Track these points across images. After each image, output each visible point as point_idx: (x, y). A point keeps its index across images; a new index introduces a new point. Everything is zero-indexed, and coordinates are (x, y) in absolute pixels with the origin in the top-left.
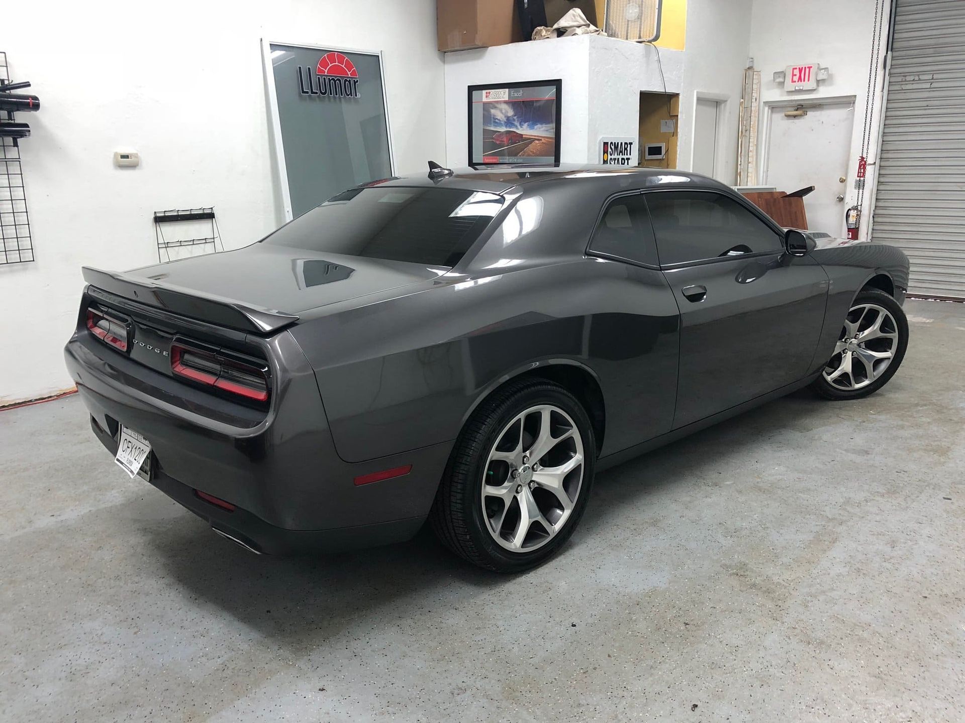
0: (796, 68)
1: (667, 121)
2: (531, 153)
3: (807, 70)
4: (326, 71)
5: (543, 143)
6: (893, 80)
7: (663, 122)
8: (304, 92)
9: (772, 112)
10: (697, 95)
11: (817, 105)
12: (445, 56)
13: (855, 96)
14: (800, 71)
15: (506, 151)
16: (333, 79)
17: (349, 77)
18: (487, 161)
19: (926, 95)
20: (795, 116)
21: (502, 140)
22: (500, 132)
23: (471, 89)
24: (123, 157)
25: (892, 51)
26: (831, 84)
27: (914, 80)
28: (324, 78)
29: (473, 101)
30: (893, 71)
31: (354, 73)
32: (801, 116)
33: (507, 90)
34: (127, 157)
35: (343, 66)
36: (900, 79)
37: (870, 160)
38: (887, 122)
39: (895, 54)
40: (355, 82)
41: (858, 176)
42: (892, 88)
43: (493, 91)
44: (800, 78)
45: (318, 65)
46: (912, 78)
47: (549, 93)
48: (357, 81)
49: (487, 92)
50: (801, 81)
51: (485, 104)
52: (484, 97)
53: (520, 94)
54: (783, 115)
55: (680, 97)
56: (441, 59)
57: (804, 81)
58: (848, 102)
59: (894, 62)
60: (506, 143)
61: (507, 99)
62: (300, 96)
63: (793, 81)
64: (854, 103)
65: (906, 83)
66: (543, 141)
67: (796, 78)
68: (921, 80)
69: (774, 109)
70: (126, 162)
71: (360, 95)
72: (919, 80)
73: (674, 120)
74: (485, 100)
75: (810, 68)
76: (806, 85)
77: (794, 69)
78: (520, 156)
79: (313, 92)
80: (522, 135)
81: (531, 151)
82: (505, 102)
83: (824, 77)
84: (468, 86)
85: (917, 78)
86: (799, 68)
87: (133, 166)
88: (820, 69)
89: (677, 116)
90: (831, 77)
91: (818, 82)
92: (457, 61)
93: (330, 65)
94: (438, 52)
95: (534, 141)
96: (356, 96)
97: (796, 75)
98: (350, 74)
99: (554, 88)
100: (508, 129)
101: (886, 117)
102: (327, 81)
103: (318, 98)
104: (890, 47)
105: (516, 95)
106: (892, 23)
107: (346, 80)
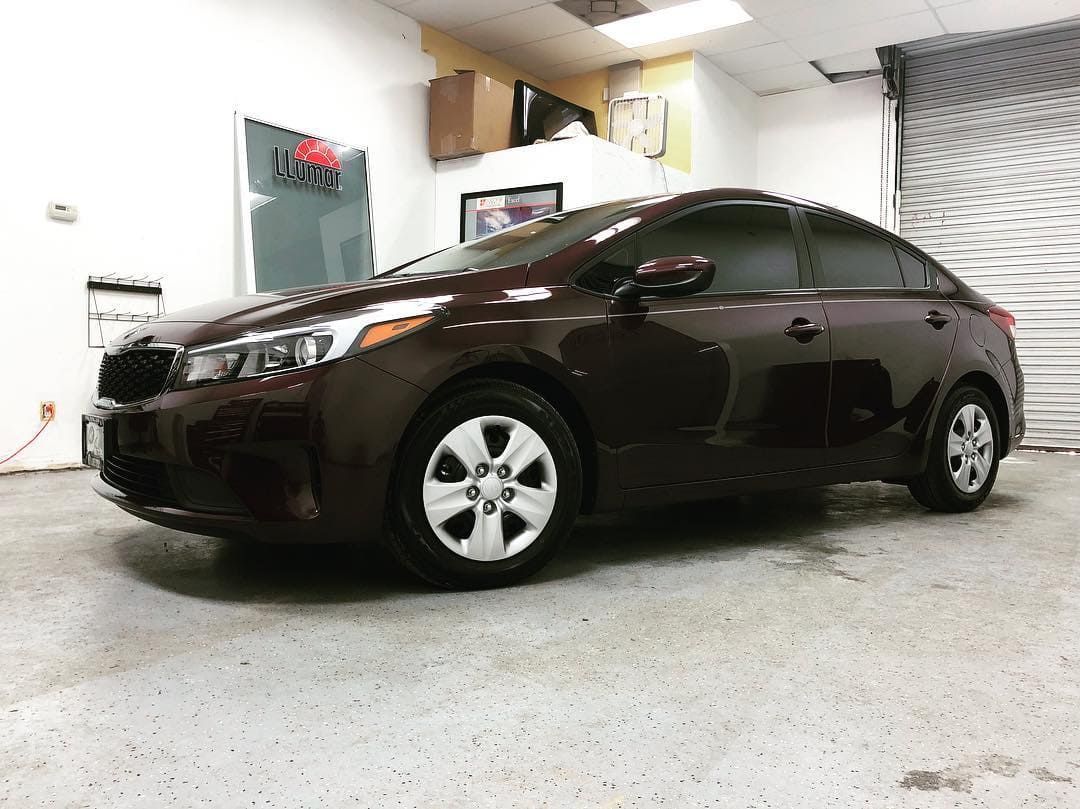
4: (306, 157)
6: (904, 218)
8: (278, 173)
12: (437, 166)
16: (312, 166)
17: (331, 168)
19: (938, 233)
23: (465, 197)
24: (58, 207)
25: (900, 189)
27: (925, 218)
28: (303, 164)
29: (466, 210)
30: (903, 210)
31: (336, 165)
33: (504, 196)
34: (63, 208)
35: (325, 155)
36: (910, 217)
39: (904, 192)
40: (337, 174)
42: (904, 226)
43: (489, 198)
45: (297, 150)
46: (923, 216)
47: (549, 198)
48: (340, 174)
49: (481, 200)
51: (478, 212)
52: (478, 204)
53: (517, 200)
59: (904, 201)
61: (503, 205)
62: (274, 178)
65: (918, 221)
68: (932, 218)
70: (61, 214)
71: (342, 188)
72: (930, 218)
74: (479, 208)
79: (289, 176)
82: (501, 209)
84: (463, 196)
85: (928, 216)
87: (70, 221)
92: (450, 169)
93: (310, 152)
94: (428, 158)
96: (338, 188)
98: (332, 165)
99: (555, 191)
102: (306, 168)
103: (295, 182)
104: (899, 184)
105: (513, 201)
106: (899, 163)
107: (327, 170)
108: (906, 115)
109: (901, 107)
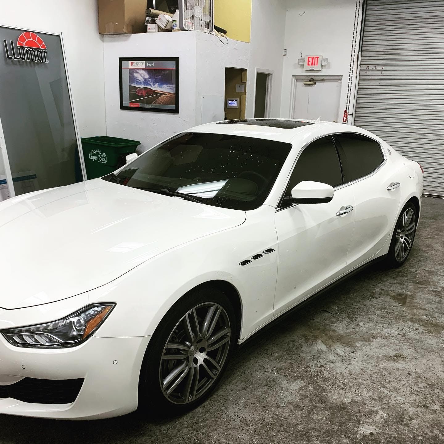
0: (310, 57)
1: (240, 85)
2: (160, 103)
3: (316, 59)
4: (24, 44)
5: (168, 96)
6: (362, 68)
7: (237, 85)
8: (8, 57)
9: (297, 81)
10: (257, 70)
11: (322, 79)
12: (104, 38)
13: (342, 76)
14: (313, 59)
15: (145, 100)
16: (29, 50)
17: (40, 49)
18: (132, 106)
19: (379, 77)
20: (309, 85)
21: (142, 93)
22: (140, 88)
23: (121, 60)
25: (361, 51)
26: (329, 68)
27: (373, 69)
28: (23, 49)
29: (122, 68)
30: (362, 63)
31: (43, 46)
32: (312, 85)
33: (144, 62)
35: (36, 41)
36: (365, 68)
37: (350, 113)
38: (359, 91)
39: (363, 53)
40: (45, 53)
41: (344, 121)
42: (362, 72)
43: (135, 62)
44: (312, 64)
45: (18, 40)
46: (372, 68)
47: (171, 66)
48: (46, 52)
49: (131, 63)
50: (313, 65)
51: (130, 70)
52: (130, 65)
53: (152, 65)
54: (303, 83)
55: (248, 71)
56: (100, 39)
57: (315, 65)
58: (338, 78)
59: (363, 58)
60: (144, 95)
61: (145, 68)
62: (6, 60)
63: (308, 65)
64: (341, 79)
65: (369, 70)
66: (168, 95)
67: (310, 63)
68: (377, 69)
69: (297, 80)
71: (48, 61)
72: (376, 69)
73: (244, 85)
74: (130, 67)
75: (318, 58)
76: (316, 67)
77: (309, 58)
78: (154, 104)
79: (15, 58)
80: (154, 91)
81: (160, 101)
82: (143, 69)
83: (325, 63)
84: (120, 58)
85: (374, 68)
86: (312, 57)
88: (323, 59)
89: (246, 83)
90: (329, 63)
91: (322, 66)
92: (111, 41)
93: (27, 40)
94: (99, 34)
95: (162, 95)
96: (46, 61)
97: (310, 61)
98: (41, 47)
99: (175, 62)
100: (145, 87)
101: (358, 88)
102: (25, 51)
103: (19, 62)
104: (361, 49)
105: (150, 65)
106: (362, 35)
107: (38, 51)
108: (368, 8)
109: (365, 3)
